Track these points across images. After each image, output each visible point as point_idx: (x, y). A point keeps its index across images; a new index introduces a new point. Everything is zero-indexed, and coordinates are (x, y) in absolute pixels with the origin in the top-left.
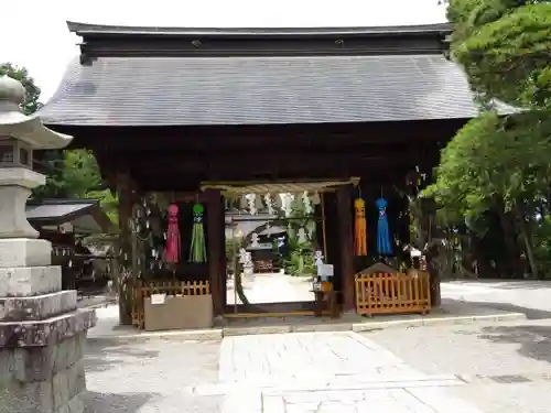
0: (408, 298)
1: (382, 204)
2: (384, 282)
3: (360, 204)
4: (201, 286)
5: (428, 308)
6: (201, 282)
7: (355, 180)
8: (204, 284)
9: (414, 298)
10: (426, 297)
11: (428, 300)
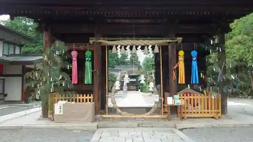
0: (205, 109)
1: (194, 54)
2: (190, 99)
3: (181, 53)
4: (88, 97)
5: (220, 115)
6: (88, 95)
7: (180, 39)
8: (90, 96)
9: (208, 109)
10: (218, 109)
11: (220, 110)
